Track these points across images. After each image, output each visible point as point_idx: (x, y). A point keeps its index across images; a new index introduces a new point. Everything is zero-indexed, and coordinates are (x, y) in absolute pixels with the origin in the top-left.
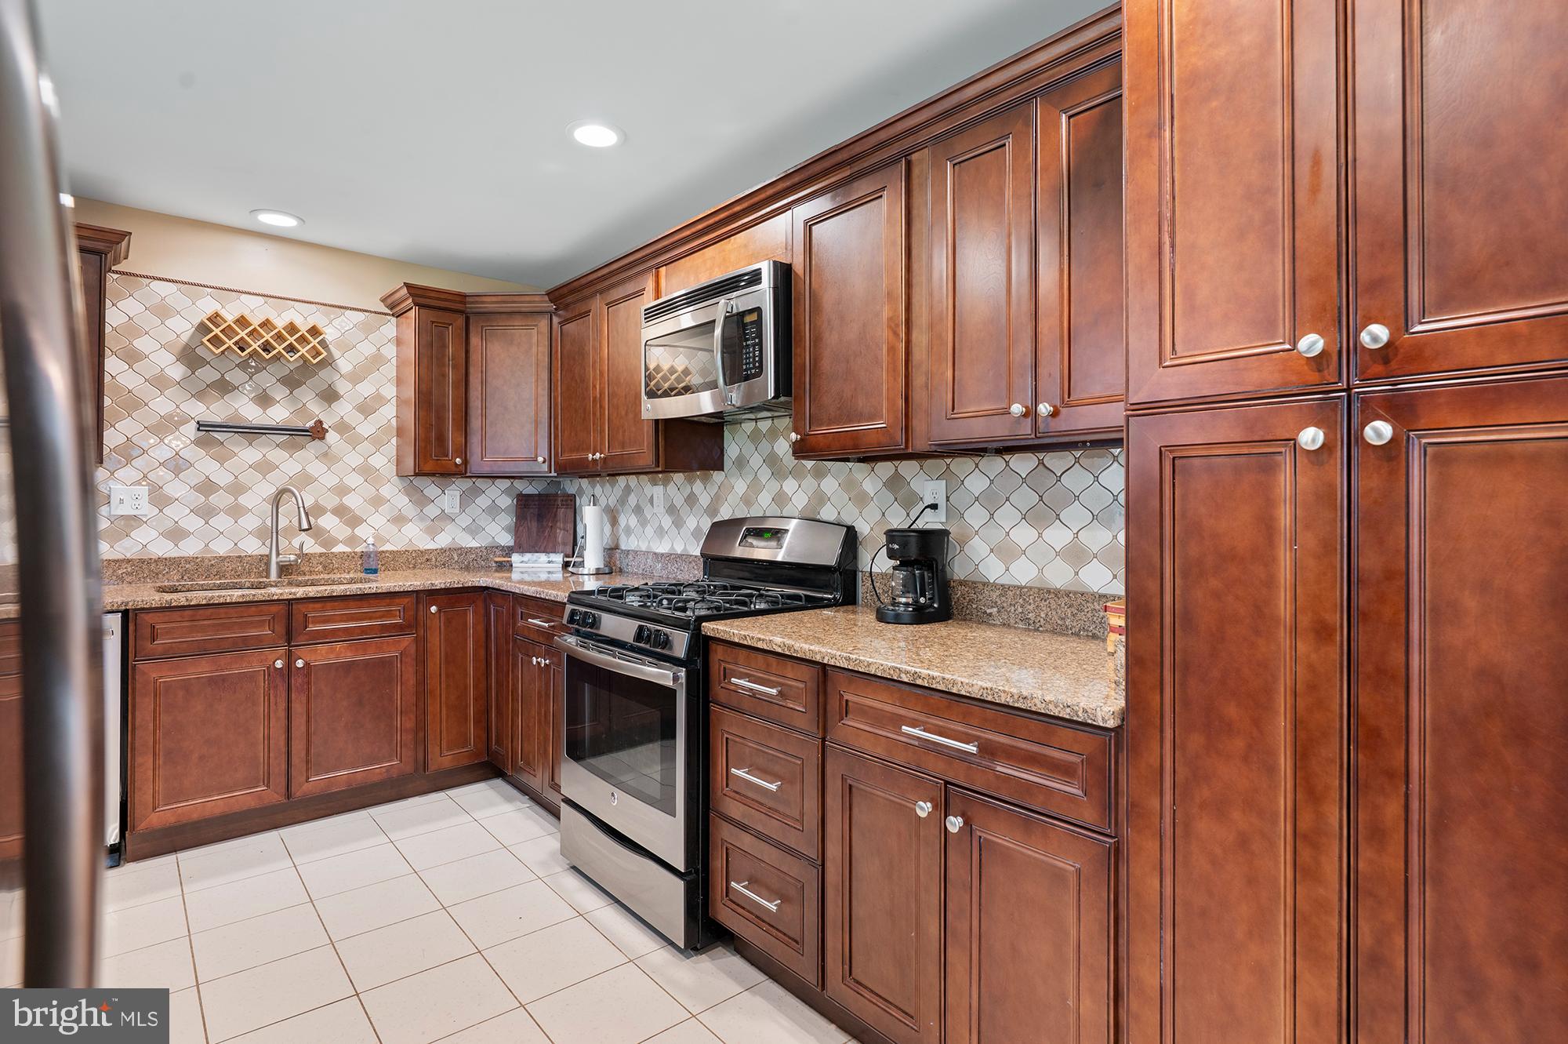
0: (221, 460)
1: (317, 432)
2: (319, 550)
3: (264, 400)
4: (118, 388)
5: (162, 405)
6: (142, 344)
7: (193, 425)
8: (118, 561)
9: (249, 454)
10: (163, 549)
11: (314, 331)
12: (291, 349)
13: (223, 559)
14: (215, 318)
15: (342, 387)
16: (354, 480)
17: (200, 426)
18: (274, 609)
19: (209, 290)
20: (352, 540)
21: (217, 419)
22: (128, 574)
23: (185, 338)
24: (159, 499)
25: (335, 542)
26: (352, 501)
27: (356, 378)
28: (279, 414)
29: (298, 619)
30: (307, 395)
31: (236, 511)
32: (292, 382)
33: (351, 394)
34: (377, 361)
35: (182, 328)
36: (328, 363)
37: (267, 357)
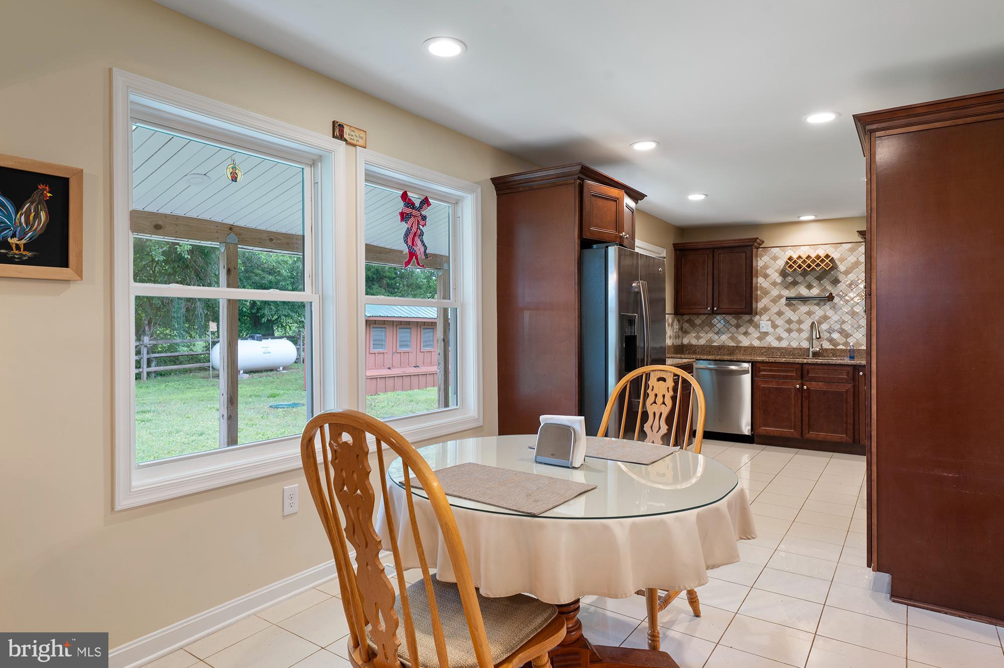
0: (794, 311)
1: (831, 298)
2: (831, 347)
3: (809, 287)
4: (762, 288)
5: (775, 292)
6: (768, 271)
7: (785, 297)
8: (761, 347)
9: (804, 309)
10: (775, 344)
11: (827, 256)
12: (818, 265)
13: (794, 349)
14: (790, 258)
15: (841, 277)
16: (847, 318)
17: (787, 298)
18: (797, 366)
19: (790, 247)
20: (846, 344)
21: (793, 296)
22: (765, 352)
23: (782, 267)
24: (775, 326)
25: (839, 344)
26: (847, 327)
27: (847, 273)
28: (815, 292)
29: (805, 372)
30: (826, 283)
31: (800, 331)
32: (819, 278)
33: (845, 280)
34: (857, 264)
35: (781, 263)
36: (834, 267)
37: (809, 270)
